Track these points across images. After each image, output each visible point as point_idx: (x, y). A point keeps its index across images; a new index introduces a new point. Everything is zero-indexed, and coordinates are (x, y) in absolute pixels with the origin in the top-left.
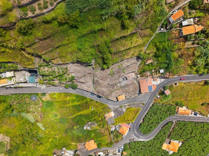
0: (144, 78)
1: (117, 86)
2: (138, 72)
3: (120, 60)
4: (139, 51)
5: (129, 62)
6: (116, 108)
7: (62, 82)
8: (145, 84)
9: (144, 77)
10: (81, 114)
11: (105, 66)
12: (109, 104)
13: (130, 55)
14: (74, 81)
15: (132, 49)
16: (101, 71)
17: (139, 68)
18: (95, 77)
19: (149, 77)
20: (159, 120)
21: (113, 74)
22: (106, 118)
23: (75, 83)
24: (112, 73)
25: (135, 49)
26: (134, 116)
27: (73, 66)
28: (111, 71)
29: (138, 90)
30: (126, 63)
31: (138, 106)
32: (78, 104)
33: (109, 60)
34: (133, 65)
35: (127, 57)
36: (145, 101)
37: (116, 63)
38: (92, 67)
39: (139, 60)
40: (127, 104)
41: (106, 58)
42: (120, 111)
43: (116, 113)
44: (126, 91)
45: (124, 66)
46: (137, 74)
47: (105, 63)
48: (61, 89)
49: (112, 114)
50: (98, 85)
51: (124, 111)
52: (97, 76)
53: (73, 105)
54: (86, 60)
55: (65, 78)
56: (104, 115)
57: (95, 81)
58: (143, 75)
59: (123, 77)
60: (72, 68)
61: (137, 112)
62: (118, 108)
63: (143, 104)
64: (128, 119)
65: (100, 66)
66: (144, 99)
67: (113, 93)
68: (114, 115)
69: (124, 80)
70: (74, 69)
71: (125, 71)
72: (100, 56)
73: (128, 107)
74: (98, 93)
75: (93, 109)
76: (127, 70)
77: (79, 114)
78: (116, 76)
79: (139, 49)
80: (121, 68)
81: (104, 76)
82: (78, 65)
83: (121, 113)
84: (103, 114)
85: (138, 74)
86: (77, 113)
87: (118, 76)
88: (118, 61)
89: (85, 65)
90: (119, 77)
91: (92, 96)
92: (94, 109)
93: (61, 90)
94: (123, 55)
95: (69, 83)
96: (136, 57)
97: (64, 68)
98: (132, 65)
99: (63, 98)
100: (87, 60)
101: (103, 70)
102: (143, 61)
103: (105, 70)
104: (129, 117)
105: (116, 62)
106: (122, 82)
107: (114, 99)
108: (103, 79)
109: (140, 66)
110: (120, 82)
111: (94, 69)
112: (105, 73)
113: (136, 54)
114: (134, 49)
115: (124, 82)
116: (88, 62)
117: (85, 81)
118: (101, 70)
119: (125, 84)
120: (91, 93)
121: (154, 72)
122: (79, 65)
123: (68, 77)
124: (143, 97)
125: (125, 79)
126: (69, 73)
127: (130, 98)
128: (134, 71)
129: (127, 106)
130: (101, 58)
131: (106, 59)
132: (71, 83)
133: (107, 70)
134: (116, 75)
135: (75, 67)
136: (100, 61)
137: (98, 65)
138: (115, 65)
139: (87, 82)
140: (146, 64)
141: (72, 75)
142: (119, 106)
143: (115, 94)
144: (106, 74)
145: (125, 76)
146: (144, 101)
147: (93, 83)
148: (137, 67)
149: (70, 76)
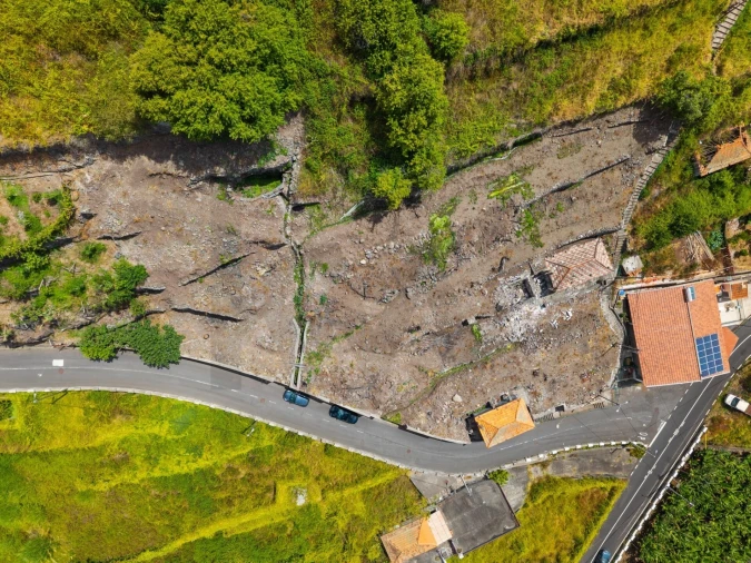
0: (667, 277)
1: (479, 341)
2: (633, 233)
3: (511, 133)
4: (670, 62)
5: (581, 155)
6: (459, 483)
7: (51, 310)
8: (675, 322)
9: (669, 273)
10: (219, 535)
11: (390, 182)
12: (418, 464)
13: (599, 87)
14: (152, 303)
15: (616, 41)
16: (353, 226)
17: (640, 205)
18: (308, 270)
19: (703, 274)
20: (734, 551)
21: (455, 249)
22: (391, 556)
23: (163, 320)
24: (446, 244)
25: (637, 36)
26: (580, 534)
27: (125, 182)
28: (439, 222)
29: (618, 365)
30: (551, 163)
31: (606, 465)
32: (194, 466)
33: (431, 119)
34: (606, 182)
35: (569, 109)
36: (651, 429)
37: (479, 159)
38: (284, 187)
39: (655, 138)
40: (535, 459)
41: (398, 99)
42: (491, 509)
43: (463, 520)
44: (535, 374)
45: (540, 182)
46: (625, 253)
47: (390, 155)
48: (59, 363)
49: (438, 529)
50: (335, 332)
51: (513, 504)
52: (325, 267)
53: (157, 473)
54: (209, 109)
55: (64, 280)
56: (380, 534)
57: (312, 306)
58: (663, 258)
59: (526, 275)
60: (113, 194)
61: (599, 508)
62: (477, 483)
63: (637, 452)
64: (536, 552)
65: (347, 186)
66: (644, 418)
67: (448, 388)
68: (449, 536)
69: (529, 294)
70: (134, 207)
71: (542, 225)
72: (348, 88)
73: (536, 474)
74: (334, 388)
75: (301, 501)
76: (561, 217)
77: (207, 532)
78: (476, 267)
79: (675, 42)
80: (518, 199)
81: (384, 265)
82: (160, 167)
83: (497, 522)
84: (373, 533)
85: (630, 248)
86: (193, 528)
87: (488, 267)
88: (496, 141)
89: (220, 171)
90: (497, 270)
91: (292, 408)
92: (310, 497)
93: (60, 370)
94: (538, 91)
95: (112, 321)
96: (634, 114)
97: (37, 198)
98: (597, 181)
99: (80, 427)
100: (222, 107)
101: (377, 220)
102: (677, 149)
103: (387, 221)
104: (543, 539)
105: (479, 150)
106: (514, 307)
107: (454, 429)
108: (376, 292)
109: (656, 192)
110: (499, 308)
111: (298, 208)
112: (392, 238)
113: (643, 87)
114: (635, 41)
115: (525, 308)
116: (233, 135)
117: (238, 302)
118: (358, 215)
119: (533, 324)
120: (288, 388)
121: (737, 238)
122: (170, 166)
123: (92, 270)
124: (636, 410)
125: (536, 287)
126: (93, 241)
127: (556, 414)
128: (609, 226)
129: (532, 469)
130: (360, 113)
131: (399, 114)
132: (126, 317)
133: (406, 214)
134: (474, 260)
135: (134, 184)
136: (351, 135)
137: (329, 174)
138: (468, 176)
139: (253, 311)
140: (703, 171)
141: (120, 256)
142: (480, 475)
143: (458, 398)
144: (398, 250)
145: (536, 263)
146: (644, 430)
147: (301, 319)
148: (634, 198)
149: (107, 264)
